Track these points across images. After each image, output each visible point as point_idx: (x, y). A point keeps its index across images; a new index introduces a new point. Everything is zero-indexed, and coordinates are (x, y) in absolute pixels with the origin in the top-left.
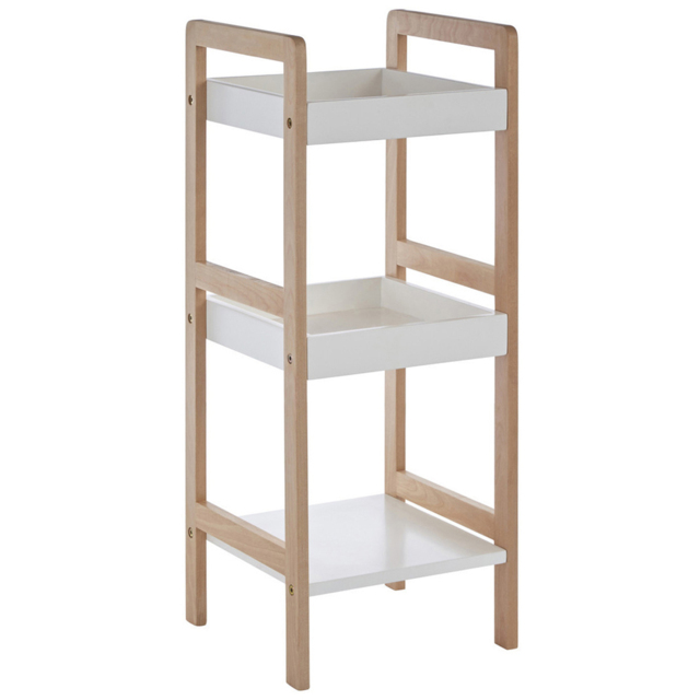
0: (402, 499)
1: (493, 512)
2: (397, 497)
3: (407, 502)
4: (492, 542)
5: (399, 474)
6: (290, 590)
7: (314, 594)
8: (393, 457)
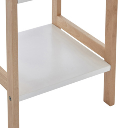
0: (60, 28)
1: (104, 46)
2: (58, 27)
3: (62, 30)
4: (104, 60)
5: (59, 17)
6: (10, 99)
7: (22, 100)
8: (56, 10)
